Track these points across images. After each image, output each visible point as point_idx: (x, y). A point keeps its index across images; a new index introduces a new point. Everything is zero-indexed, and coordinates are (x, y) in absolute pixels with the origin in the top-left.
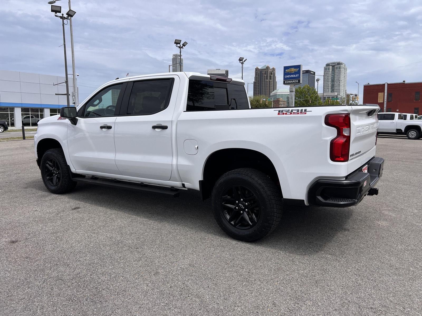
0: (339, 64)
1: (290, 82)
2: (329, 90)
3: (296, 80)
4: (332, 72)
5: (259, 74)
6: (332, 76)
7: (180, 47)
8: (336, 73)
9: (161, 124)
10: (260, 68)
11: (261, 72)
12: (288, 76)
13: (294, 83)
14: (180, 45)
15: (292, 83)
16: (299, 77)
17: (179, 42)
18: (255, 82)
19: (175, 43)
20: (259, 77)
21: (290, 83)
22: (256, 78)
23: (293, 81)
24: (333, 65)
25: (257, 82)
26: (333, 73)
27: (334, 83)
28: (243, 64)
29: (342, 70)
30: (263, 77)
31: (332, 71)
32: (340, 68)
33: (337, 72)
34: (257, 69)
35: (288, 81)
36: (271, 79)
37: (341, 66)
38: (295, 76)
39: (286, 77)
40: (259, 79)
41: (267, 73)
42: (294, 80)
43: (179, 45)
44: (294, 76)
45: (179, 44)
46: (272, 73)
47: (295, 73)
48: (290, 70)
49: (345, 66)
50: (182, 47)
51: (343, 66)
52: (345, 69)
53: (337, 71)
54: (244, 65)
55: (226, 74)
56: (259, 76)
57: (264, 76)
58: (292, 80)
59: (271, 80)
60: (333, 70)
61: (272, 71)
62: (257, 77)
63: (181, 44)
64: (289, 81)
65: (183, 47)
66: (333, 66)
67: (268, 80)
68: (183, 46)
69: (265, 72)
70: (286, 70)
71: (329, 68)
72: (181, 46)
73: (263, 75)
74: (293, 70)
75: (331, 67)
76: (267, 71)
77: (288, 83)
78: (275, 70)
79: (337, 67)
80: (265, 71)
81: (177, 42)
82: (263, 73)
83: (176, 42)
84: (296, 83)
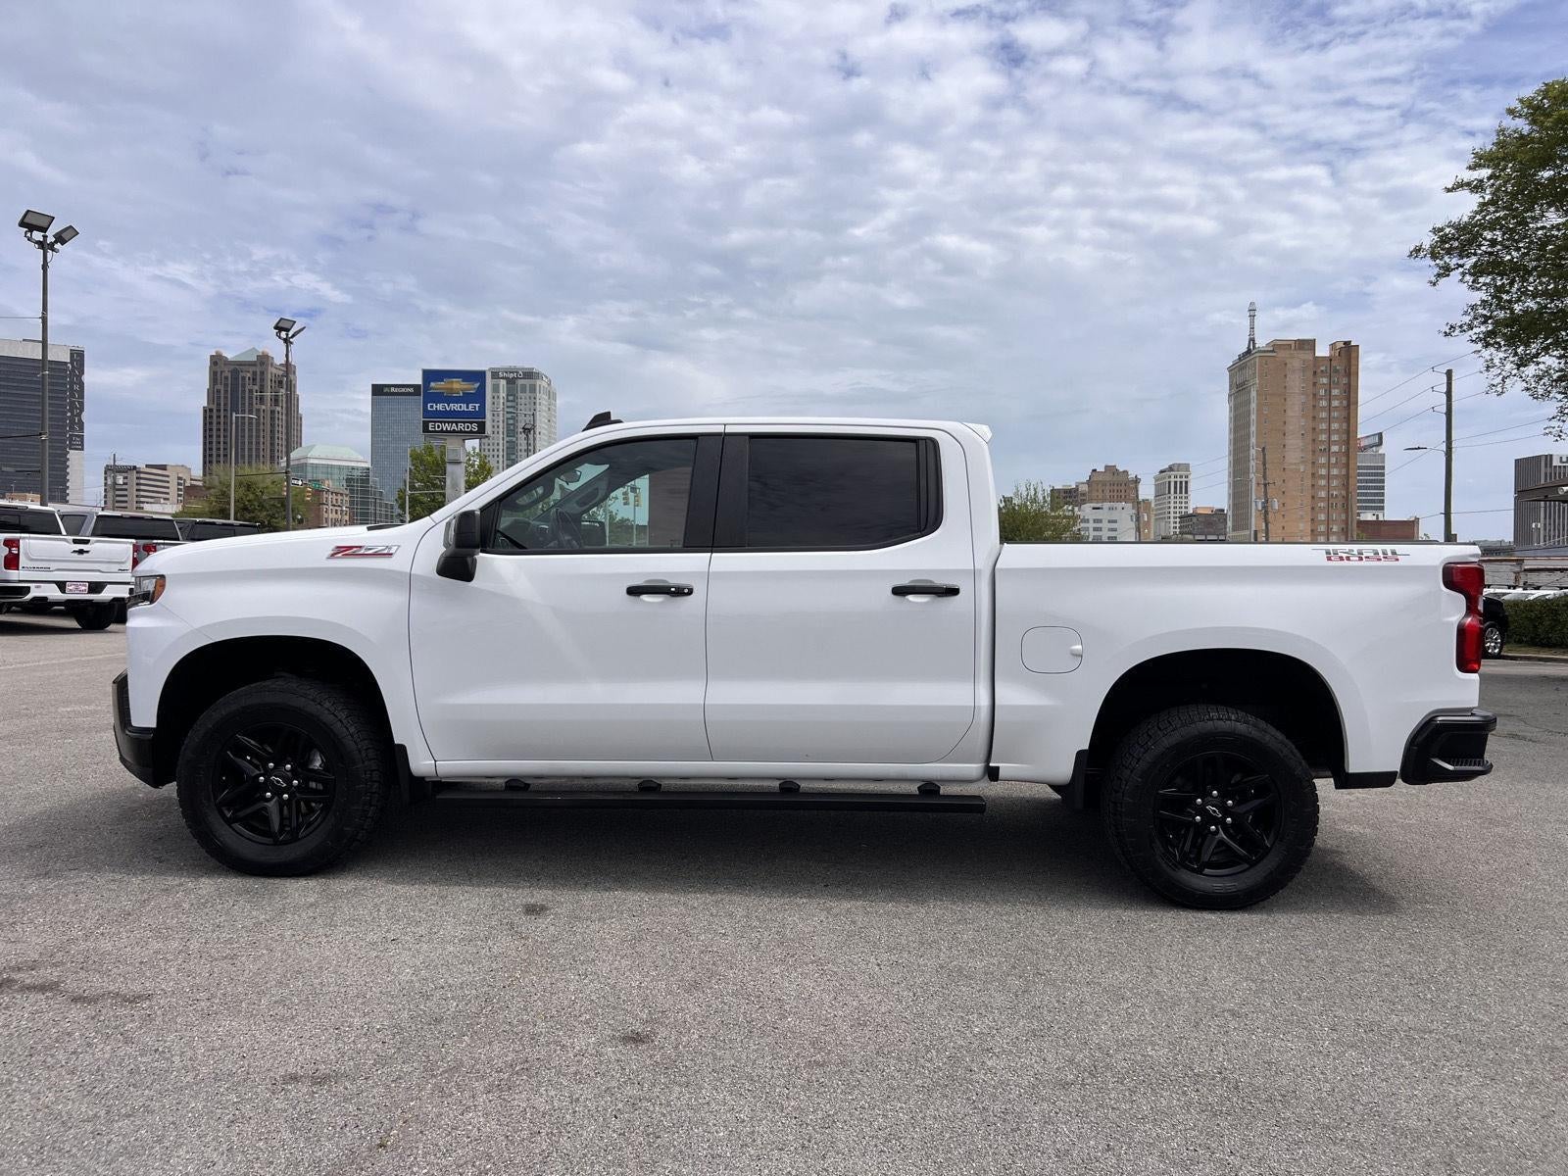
0: (530, 375)
1: (446, 427)
2: (498, 462)
3: (471, 423)
4: (508, 401)
5: (226, 378)
6: (509, 416)
7: (42, 245)
8: (519, 407)
9: (931, 582)
10: (230, 355)
11: (235, 373)
12: (440, 407)
13: (461, 432)
14: (45, 237)
15: (454, 431)
16: (482, 413)
17: (45, 225)
18: (211, 410)
19: (22, 224)
20: (226, 391)
21: (450, 432)
22: (213, 394)
23: (461, 426)
24: (511, 376)
25: (219, 411)
26: (510, 404)
27: (514, 439)
28: (291, 343)
29: (542, 398)
30: (244, 391)
31: (508, 395)
32: (533, 389)
33: (523, 401)
34: (217, 361)
35: (441, 422)
36: (277, 405)
37: (538, 382)
38: (468, 408)
39: (432, 407)
40: (226, 398)
41: (262, 380)
42: (463, 423)
43: (38, 236)
44: (464, 407)
45: (44, 230)
46: (281, 382)
47: (467, 398)
48: (449, 386)
49: (549, 385)
50: (51, 247)
51: (544, 384)
52: (552, 396)
53: (523, 398)
55: (72, 363)
56: (226, 385)
57: (251, 391)
58: (457, 423)
59: (279, 409)
60: (512, 393)
61: (281, 373)
62: (219, 391)
63: (51, 233)
64: (445, 422)
65: (58, 246)
66: (511, 382)
67: (267, 406)
68: (56, 242)
69: (255, 373)
70: (432, 384)
71: (498, 385)
72: (51, 239)
73: (244, 386)
74: (458, 385)
75: (503, 382)
76: (262, 373)
77: (442, 431)
78: (294, 373)
79: (524, 387)
80: (252, 369)
81: (32, 223)
82: (243, 378)
83: (26, 220)
84: (471, 432)
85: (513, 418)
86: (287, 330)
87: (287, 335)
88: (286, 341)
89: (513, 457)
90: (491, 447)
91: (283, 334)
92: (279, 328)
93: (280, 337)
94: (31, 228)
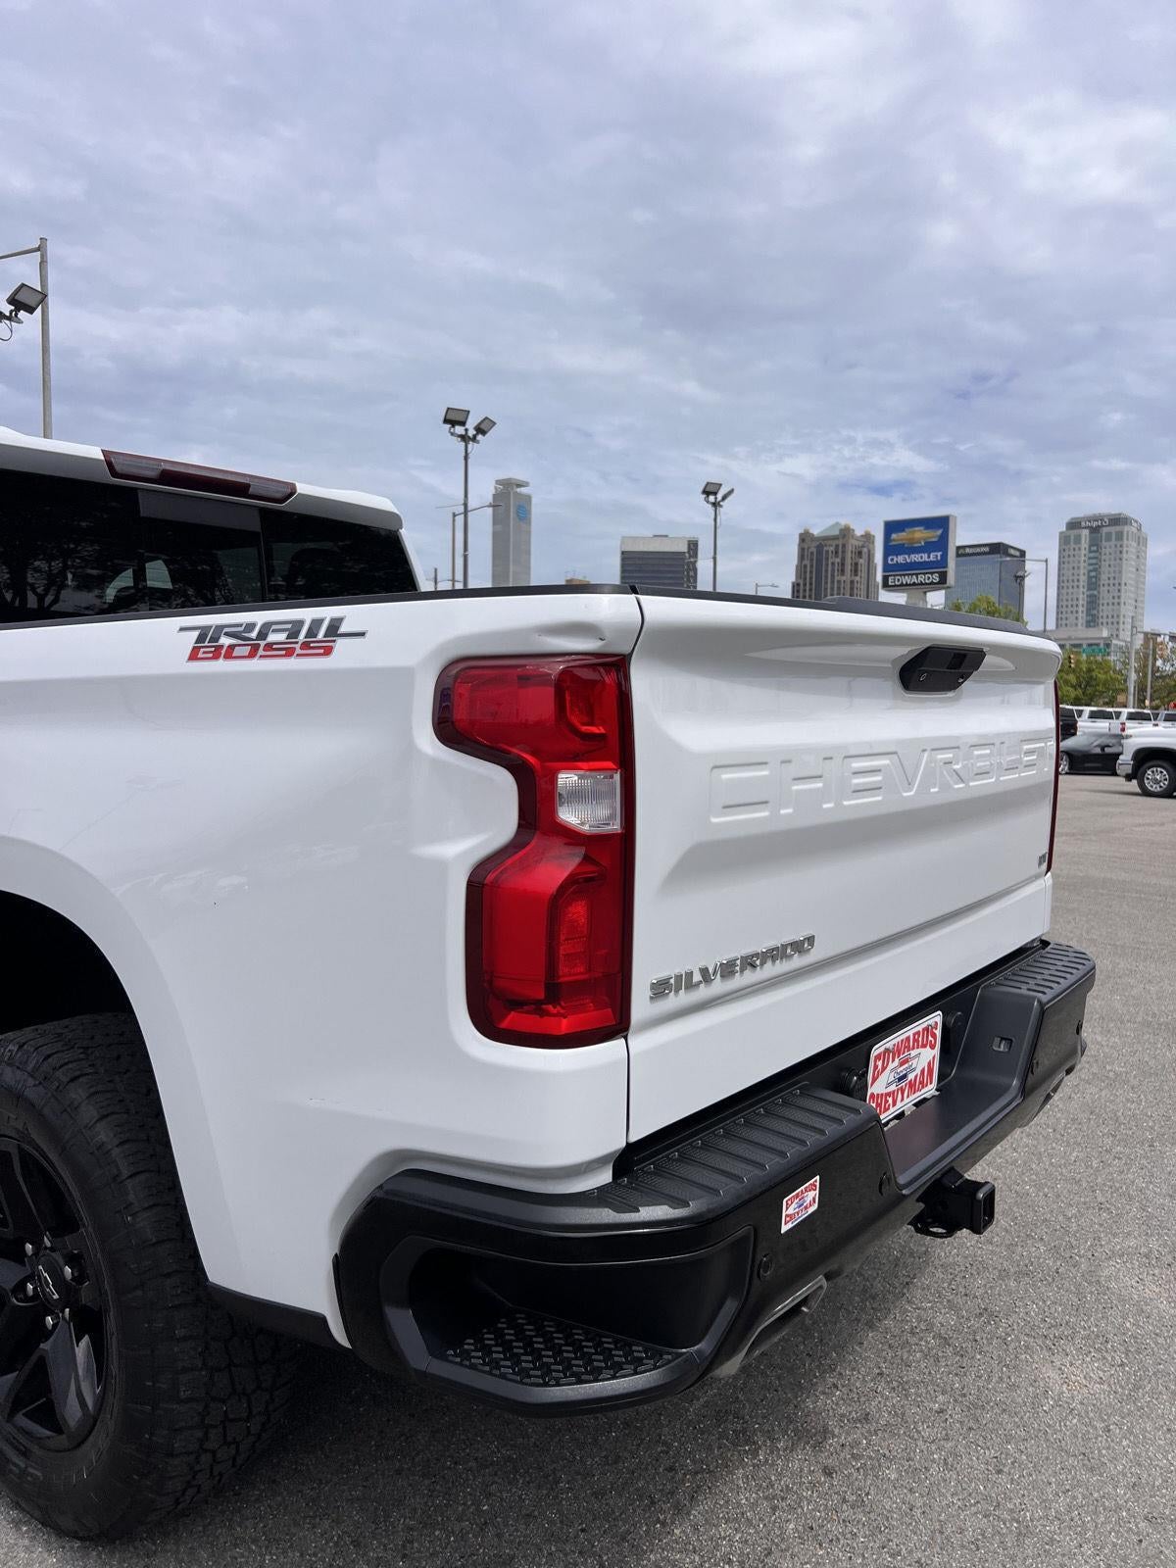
0: (1117, 520)
1: (906, 580)
2: (1077, 618)
3: (932, 573)
4: (1090, 552)
5: (812, 553)
6: (1091, 568)
7: (464, 438)
8: (1103, 557)
10: (816, 532)
11: (820, 548)
12: (900, 559)
13: (922, 584)
14: (466, 430)
15: (914, 584)
16: (943, 563)
17: (463, 420)
18: (798, 585)
19: (446, 421)
20: (812, 566)
21: (910, 585)
22: (801, 570)
23: (921, 578)
24: (1095, 524)
25: (805, 585)
26: (1092, 555)
27: (1095, 592)
28: (721, 506)
29: (1130, 546)
30: (827, 565)
31: (1090, 547)
32: (1120, 536)
33: (1108, 551)
34: (805, 538)
35: (901, 575)
36: (856, 575)
37: (1126, 528)
38: (929, 557)
39: (892, 560)
40: (811, 572)
41: (843, 552)
42: (924, 574)
43: (459, 430)
44: (925, 557)
45: (463, 424)
46: (860, 553)
47: (929, 547)
48: (910, 536)
49: (1139, 530)
50: (474, 439)
51: (1134, 530)
52: (1142, 541)
53: (1108, 547)
54: (721, 510)
55: (689, 552)
56: (812, 560)
57: (833, 564)
58: (917, 575)
59: (858, 578)
60: (1095, 544)
61: (861, 544)
62: (805, 566)
63: (471, 424)
64: (904, 575)
65: (480, 437)
66: (1094, 530)
67: (848, 577)
68: (477, 433)
69: (837, 546)
70: (894, 536)
71: (1080, 536)
72: (472, 432)
73: (827, 559)
74: (920, 534)
75: (1085, 533)
76: (844, 546)
77: (902, 585)
78: (873, 542)
79: (1109, 535)
80: (834, 543)
81: (454, 419)
82: (827, 552)
83: (448, 417)
84: (932, 583)
85: (1095, 570)
86: (715, 494)
87: (716, 498)
88: (715, 505)
89: (1095, 612)
90: (1070, 603)
91: (712, 498)
92: (707, 492)
93: (708, 502)
94: (453, 423)
